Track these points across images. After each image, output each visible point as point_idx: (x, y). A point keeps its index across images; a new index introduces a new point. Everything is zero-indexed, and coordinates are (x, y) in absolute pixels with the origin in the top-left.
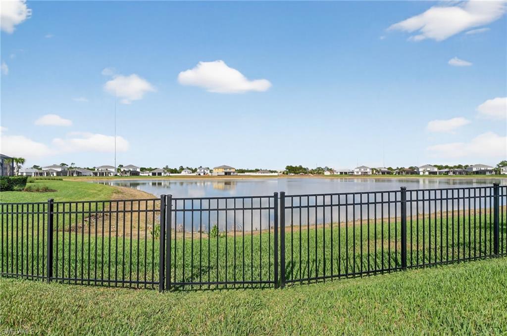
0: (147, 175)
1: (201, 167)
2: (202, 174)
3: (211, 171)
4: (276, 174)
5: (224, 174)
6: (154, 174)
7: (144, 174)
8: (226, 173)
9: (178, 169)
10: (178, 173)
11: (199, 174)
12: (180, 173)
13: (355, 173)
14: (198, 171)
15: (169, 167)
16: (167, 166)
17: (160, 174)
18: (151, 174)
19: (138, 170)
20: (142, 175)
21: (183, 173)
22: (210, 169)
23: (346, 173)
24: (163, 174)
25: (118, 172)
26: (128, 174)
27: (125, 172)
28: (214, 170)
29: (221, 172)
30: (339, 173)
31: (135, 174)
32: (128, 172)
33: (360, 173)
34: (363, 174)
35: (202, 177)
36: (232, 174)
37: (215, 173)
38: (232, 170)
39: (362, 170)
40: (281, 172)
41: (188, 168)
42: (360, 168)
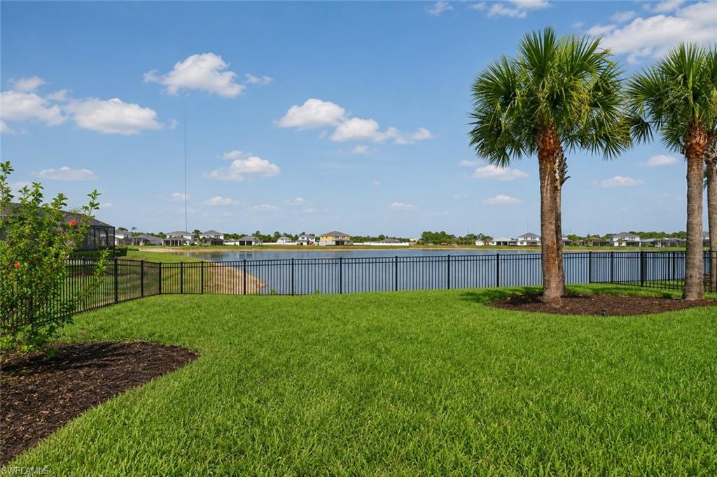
0: (233, 244)
1: (304, 233)
2: (305, 244)
3: (318, 239)
4: (407, 244)
5: (334, 243)
6: (242, 243)
7: (229, 244)
8: (338, 243)
9: (272, 236)
10: (273, 242)
11: (302, 244)
12: (276, 242)
13: (519, 244)
14: (300, 239)
15: (262, 233)
16: (258, 232)
17: (250, 243)
18: (238, 243)
19: (222, 238)
20: (226, 244)
21: (280, 242)
22: (316, 236)
23: (505, 243)
24: (253, 243)
25: (196, 240)
26: (209, 243)
27: (205, 240)
28: (321, 238)
29: (330, 241)
30: (495, 244)
31: (217, 242)
32: (209, 240)
33: (525, 244)
34: (530, 244)
35: (305, 247)
36: (345, 243)
37: (323, 242)
38: (346, 238)
39: (529, 239)
40: (415, 241)
41: (286, 235)
42: (525, 236)
